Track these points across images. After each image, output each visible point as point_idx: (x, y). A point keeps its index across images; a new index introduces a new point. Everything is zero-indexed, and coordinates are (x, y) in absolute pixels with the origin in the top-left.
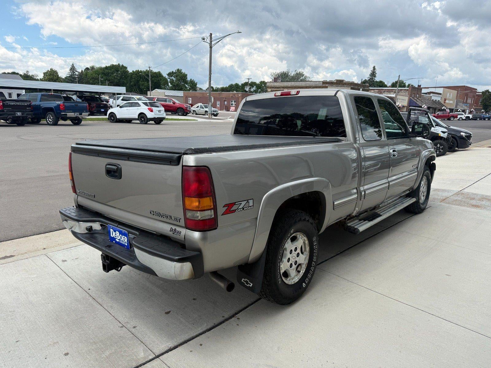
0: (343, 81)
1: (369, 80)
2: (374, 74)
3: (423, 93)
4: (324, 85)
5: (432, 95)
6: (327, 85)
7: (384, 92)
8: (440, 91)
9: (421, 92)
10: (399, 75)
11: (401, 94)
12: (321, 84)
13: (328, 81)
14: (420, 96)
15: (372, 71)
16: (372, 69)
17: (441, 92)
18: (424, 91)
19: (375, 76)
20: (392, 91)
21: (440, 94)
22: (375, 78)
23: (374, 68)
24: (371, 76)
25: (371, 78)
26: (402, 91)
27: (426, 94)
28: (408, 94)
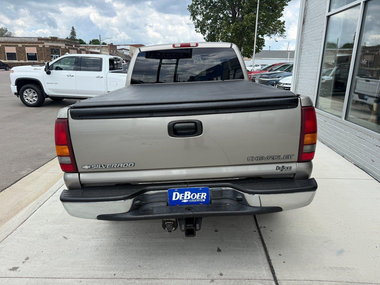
0: (57, 38)
1: (71, 38)
2: (73, 33)
3: (118, 49)
4: (40, 41)
5: (123, 50)
6: (43, 41)
7: (90, 48)
8: (128, 47)
9: (116, 48)
10: (100, 35)
11: (103, 50)
12: (36, 40)
13: (43, 37)
14: (117, 52)
15: (72, 31)
16: (72, 29)
17: (129, 49)
18: (118, 48)
19: (75, 35)
20: (96, 48)
21: (129, 50)
22: (76, 37)
23: (73, 28)
24: (72, 35)
25: (72, 37)
26: (104, 48)
27: (119, 50)
28: (109, 50)
